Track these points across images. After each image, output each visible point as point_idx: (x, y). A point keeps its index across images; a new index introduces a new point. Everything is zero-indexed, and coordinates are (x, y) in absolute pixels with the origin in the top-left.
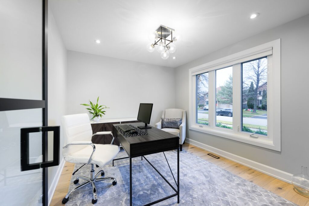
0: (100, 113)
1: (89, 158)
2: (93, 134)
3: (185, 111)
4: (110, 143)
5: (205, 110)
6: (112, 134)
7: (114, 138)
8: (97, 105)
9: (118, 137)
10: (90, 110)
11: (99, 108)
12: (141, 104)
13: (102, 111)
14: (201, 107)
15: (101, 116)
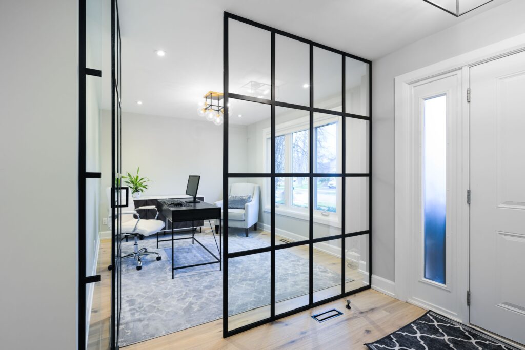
0: (141, 188)
1: (134, 227)
2: (135, 208)
3: (257, 185)
4: (154, 218)
5: (330, 187)
6: (156, 209)
7: (158, 213)
8: (137, 177)
9: (163, 213)
10: (129, 183)
11: (140, 182)
12: (190, 176)
13: (144, 184)
14: (324, 183)
15: (142, 191)
